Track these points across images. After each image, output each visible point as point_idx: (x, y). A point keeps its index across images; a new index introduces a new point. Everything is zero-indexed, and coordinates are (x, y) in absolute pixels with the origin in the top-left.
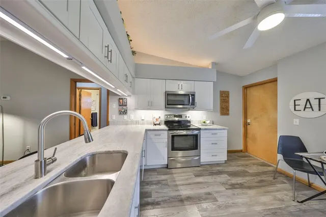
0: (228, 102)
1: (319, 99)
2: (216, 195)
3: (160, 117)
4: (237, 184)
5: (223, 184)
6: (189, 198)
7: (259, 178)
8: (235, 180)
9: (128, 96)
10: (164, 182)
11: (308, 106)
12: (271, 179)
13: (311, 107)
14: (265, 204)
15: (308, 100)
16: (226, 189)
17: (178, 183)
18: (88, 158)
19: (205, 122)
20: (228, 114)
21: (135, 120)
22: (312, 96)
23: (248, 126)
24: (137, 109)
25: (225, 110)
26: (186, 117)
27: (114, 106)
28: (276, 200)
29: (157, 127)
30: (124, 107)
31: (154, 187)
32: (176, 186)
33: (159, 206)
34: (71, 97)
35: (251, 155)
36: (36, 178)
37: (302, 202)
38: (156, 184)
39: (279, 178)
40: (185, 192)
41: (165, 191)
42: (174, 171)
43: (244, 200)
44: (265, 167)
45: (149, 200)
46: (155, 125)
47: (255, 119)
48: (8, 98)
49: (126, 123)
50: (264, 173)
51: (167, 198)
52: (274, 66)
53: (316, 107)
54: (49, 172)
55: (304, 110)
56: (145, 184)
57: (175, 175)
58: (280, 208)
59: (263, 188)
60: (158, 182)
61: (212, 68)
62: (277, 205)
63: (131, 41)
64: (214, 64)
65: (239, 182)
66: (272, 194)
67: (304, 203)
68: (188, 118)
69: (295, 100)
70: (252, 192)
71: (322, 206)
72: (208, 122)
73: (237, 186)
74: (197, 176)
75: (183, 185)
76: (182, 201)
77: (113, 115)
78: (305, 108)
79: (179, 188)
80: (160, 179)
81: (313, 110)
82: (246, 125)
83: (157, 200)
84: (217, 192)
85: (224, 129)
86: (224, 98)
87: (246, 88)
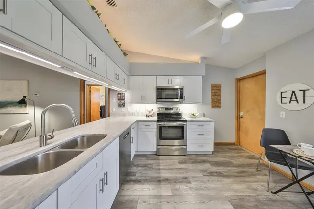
0: (220, 95)
1: (304, 91)
2: (191, 180)
3: (152, 110)
4: (216, 172)
5: (202, 171)
6: (167, 180)
7: (241, 169)
8: (215, 169)
9: (126, 91)
10: (149, 166)
11: (294, 98)
12: (254, 170)
13: (297, 100)
14: (236, 191)
15: (294, 92)
16: (204, 176)
17: (161, 167)
18: (79, 139)
19: (193, 115)
20: (220, 107)
21: (131, 112)
22: (298, 87)
23: (241, 119)
24: (132, 102)
25: (216, 103)
26: (177, 110)
27: (114, 101)
28: (249, 189)
29: (150, 118)
30: (122, 101)
31: (140, 168)
32: (160, 169)
33: (139, 183)
34: (81, 93)
35: (243, 148)
36: (40, 147)
37: (276, 193)
38: (142, 167)
39: (263, 171)
40: (165, 174)
41: (149, 172)
42: (161, 157)
43: (217, 185)
44: (254, 160)
45: (133, 178)
46: (148, 116)
47: (248, 111)
48: (38, 95)
49: (124, 115)
50: (250, 165)
51: (147, 178)
52: (263, 57)
53: (301, 99)
54: (48, 144)
55: (290, 102)
56: (133, 166)
57: (161, 161)
58: (249, 196)
59: (241, 178)
60: (145, 166)
61: (201, 62)
62: (248, 193)
63: (120, 45)
64: (203, 59)
65: (218, 171)
66: (247, 183)
67: (277, 194)
68: (178, 111)
69: (281, 93)
70: (227, 180)
71: (297, 198)
72: (197, 115)
73: (216, 174)
74: (180, 163)
75: (165, 169)
76: (160, 181)
77: (113, 108)
78: (291, 100)
79: (161, 171)
80: (147, 163)
81: (298, 102)
82: (239, 118)
83: (139, 178)
84: (193, 177)
85: (210, 121)
86: (216, 91)
87: (239, 80)
